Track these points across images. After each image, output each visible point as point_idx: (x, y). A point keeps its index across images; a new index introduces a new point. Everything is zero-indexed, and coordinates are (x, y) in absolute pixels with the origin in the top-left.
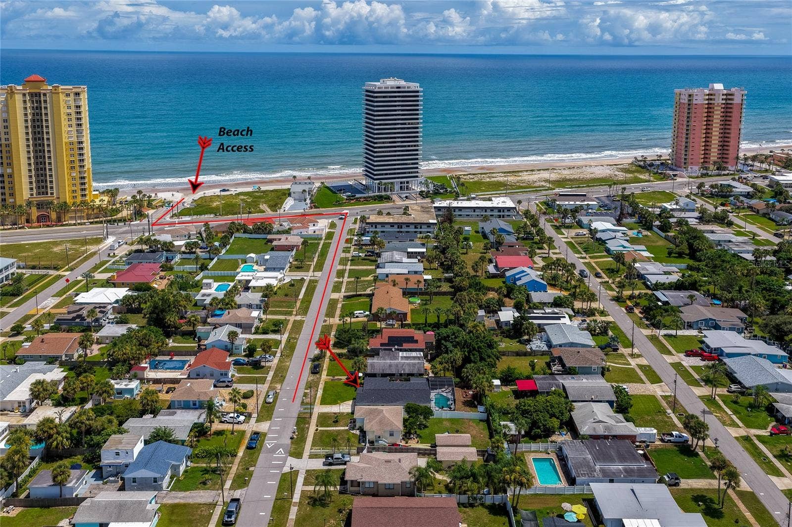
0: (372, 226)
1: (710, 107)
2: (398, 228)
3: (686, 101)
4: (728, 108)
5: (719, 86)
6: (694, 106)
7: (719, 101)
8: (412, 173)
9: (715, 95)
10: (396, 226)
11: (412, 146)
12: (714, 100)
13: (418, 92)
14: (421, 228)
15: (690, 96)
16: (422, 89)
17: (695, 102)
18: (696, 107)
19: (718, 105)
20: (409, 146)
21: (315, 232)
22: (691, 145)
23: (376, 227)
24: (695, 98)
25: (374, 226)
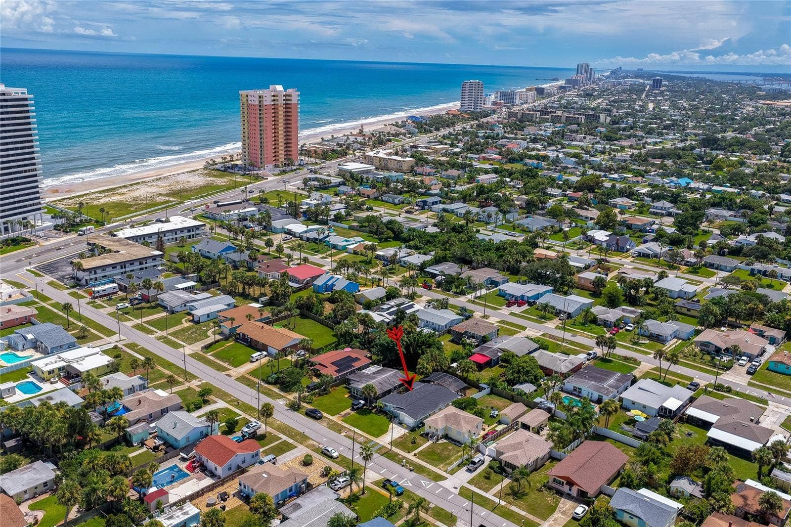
0: (91, 272)
1: (275, 108)
2: (122, 268)
3: (257, 103)
4: (288, 107)
5: (279, 88)
6: (265, 108)
7: (281, 102)
8: (33, 205)
9: (277, 96)
10: (119, 267)
11: (29, 171)
12: (277, 100)
13: (26, 99)
14: (146, 263)
15: (260, 97)
16: (32, 96)
17: (265, 103)
18: (266, 108)
19: (281, 106)
20: (26, 171)
21: (10, 296)
22: (265, 144)
23: (95, 273)
24: (265, 99)
25: (93, 272)
